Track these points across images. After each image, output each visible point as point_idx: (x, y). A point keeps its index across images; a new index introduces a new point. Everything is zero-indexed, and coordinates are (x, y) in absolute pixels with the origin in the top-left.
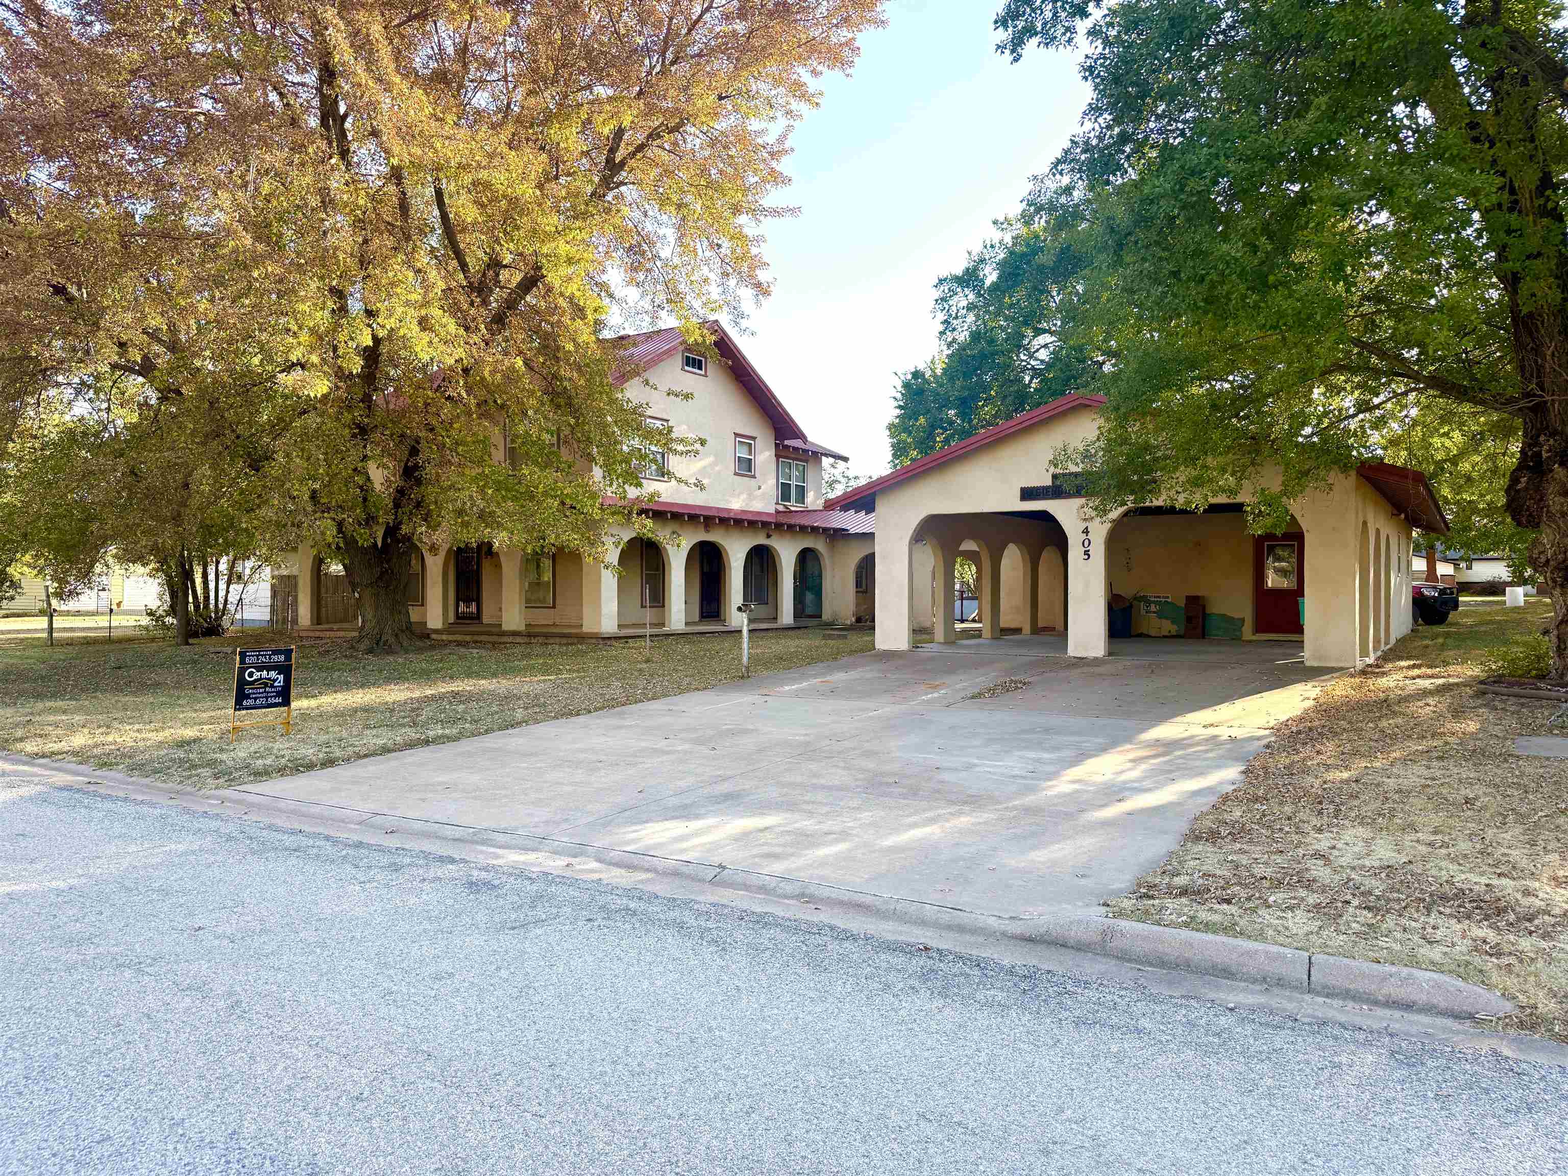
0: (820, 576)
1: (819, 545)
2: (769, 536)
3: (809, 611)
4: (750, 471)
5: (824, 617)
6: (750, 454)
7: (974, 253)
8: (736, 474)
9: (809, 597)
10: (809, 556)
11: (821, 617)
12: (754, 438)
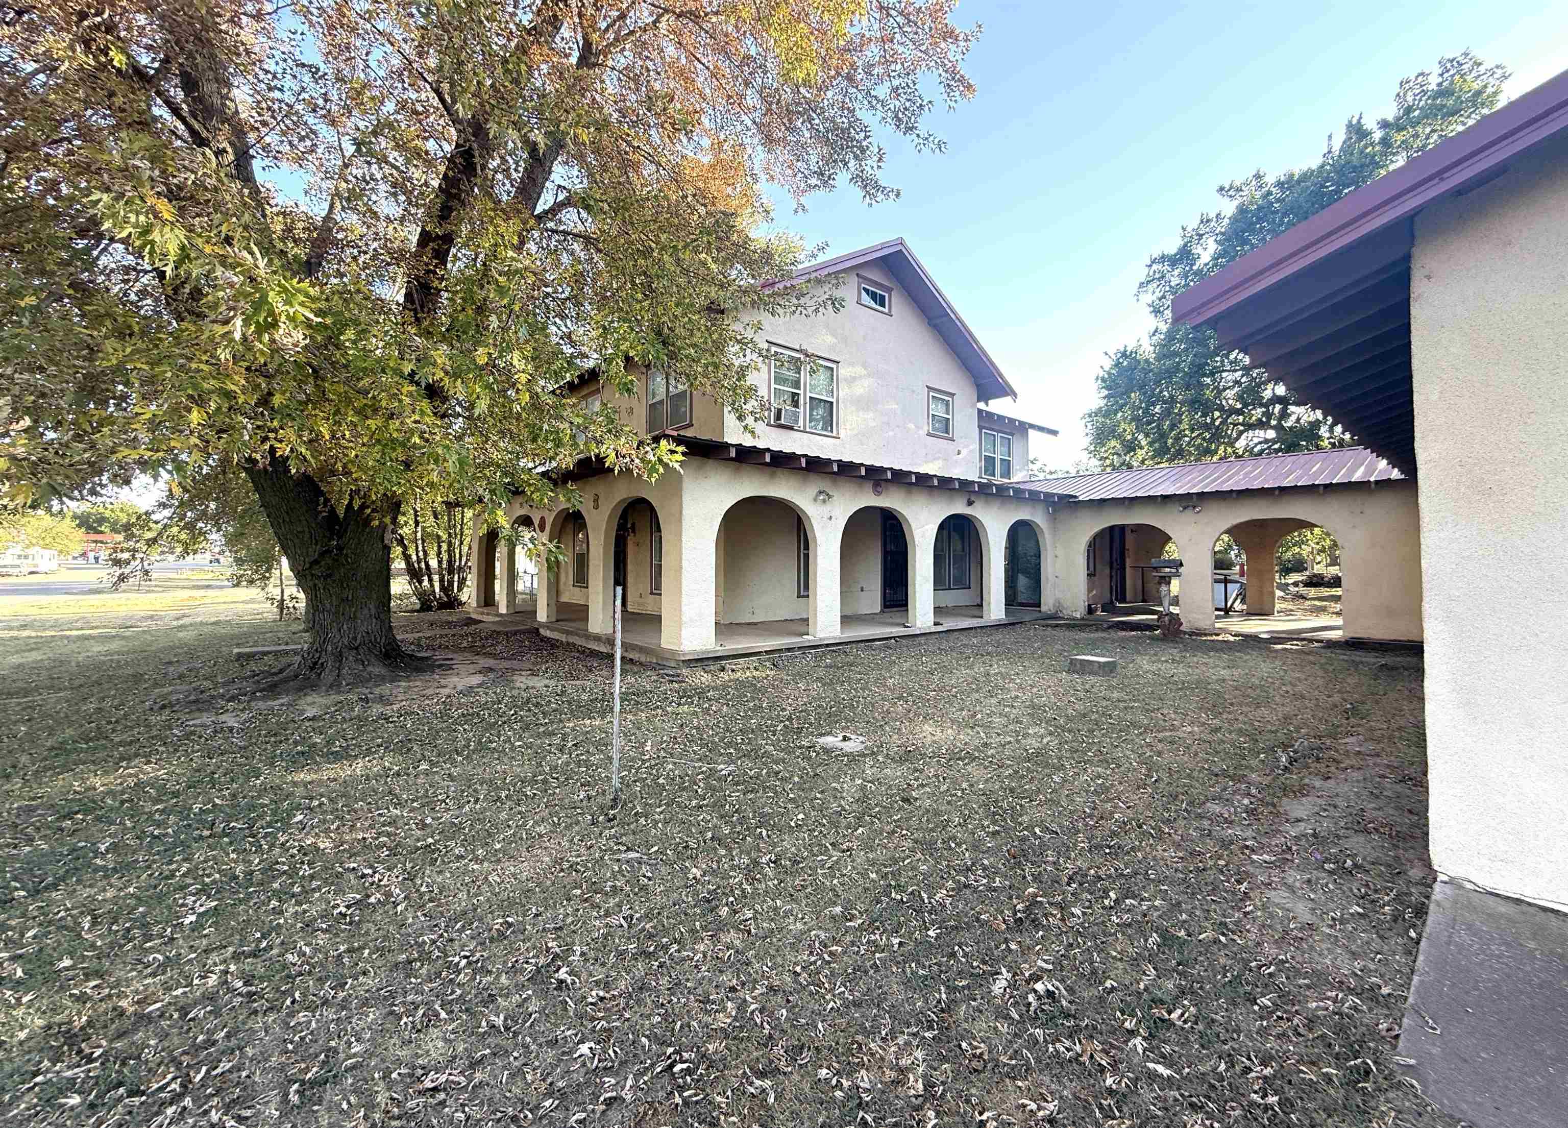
0: (1039, 556)
1: (1038, 517)
2: (970, 503)
3: (1021, 598)
4: (947, 432)
5: (1044, 608)
6: (948, 413)
7: (1189, 229)
8: (929, 434)
9: (1022, 581)
10: (1021, 532)
11: (1039, 606)
12: (952, 395)
